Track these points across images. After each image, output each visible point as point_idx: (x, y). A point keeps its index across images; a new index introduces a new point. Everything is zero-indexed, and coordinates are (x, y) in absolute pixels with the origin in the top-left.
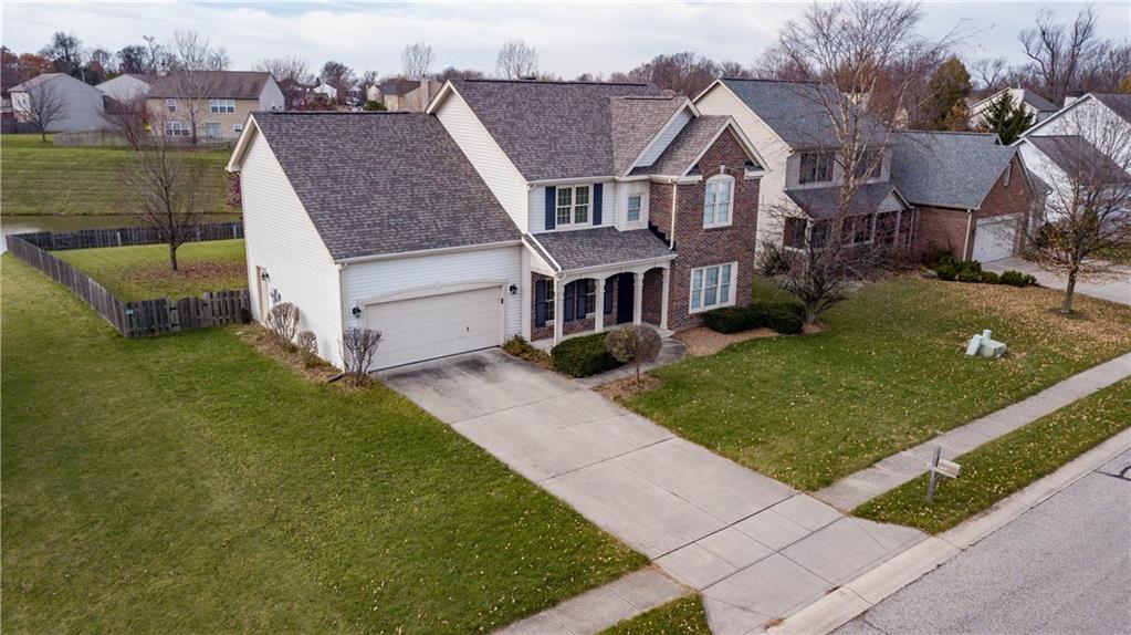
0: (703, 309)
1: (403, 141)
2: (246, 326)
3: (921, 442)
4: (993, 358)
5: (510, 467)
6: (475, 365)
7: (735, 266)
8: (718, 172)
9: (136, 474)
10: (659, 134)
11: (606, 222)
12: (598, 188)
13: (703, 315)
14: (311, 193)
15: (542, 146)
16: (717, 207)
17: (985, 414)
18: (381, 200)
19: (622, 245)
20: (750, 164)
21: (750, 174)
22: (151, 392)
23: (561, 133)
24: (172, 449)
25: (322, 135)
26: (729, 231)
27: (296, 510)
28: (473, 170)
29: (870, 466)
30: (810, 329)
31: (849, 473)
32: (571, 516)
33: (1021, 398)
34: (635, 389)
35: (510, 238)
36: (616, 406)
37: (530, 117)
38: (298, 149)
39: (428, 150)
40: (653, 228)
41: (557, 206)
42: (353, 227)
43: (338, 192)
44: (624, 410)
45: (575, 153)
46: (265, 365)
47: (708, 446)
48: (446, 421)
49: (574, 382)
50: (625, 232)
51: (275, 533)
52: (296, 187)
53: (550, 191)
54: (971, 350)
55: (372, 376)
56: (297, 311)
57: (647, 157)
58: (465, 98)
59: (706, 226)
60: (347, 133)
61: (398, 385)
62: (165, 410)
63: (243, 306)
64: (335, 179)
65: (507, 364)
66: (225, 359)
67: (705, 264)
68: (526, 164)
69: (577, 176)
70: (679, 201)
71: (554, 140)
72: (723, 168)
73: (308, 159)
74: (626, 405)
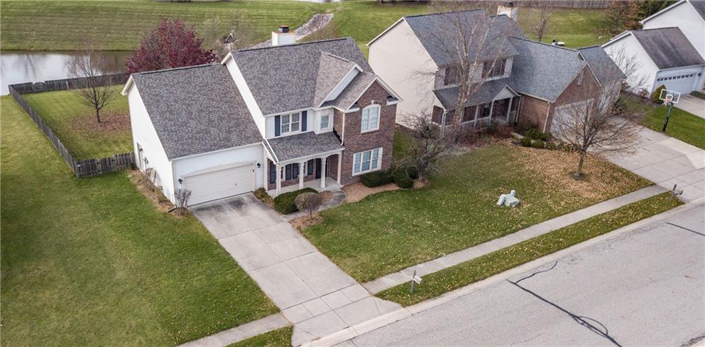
0: (361, 172)
1: (207, 85)
2: (133, 171)
3: (432, 260)
4: (509, 208)
5: (239, 264)
6: (237, 204)
7: (381, 150)
8: (370, 104)
9: (87, 260)
10: (338, 85)
11: (309, 129)
12: (305, 113)
13: (361, 176)
14: (159, 122)
15: (275, 92)
16: (370, 121)
17: (476, 244)
18: (193, 123)
19: (315, 144)
20: (390, 97)
21: (389, 103)
22: (91, 214)
23: (287, 81)
24: (100, 248)
25: (165, 85)
26: (377, 133)
27: (149, 280)
28: (242, 100)
29: (398, 271)
30: (418, 184)
31: (387, 274)
32: (256, 288)
33: (503, 235)
34: (308, 223)
35: (256, 142)
36: (297, 233)
37: (272, 72)
38: (154, 95)
39: (219, 89)
40: (335, 132)
41: (281, 124)
42: (178, 141)
43: (172, 120)
44: (299, 235)
45: (293, 94)
46: (141, 199)
47: (329, 257)
48: (217, 238)
49: (282, 217)
50: (319, 135)
51: (140, 290)
52: (152, 118)
53: (277, 118)
54: (499, 203)
55: (188, 208)
56: (155, 172)
57: (332, 96)
58: (238, 64)
59: (362, 132)
60: (178, 83)
61: (200, 215)
62: (97, 225)
63: (132, 161)
64: (171, 112)
65: (254, 204)
66: (122, 195)
67: (362, 151)
68: (265, 104)
69: (291, 110)
70: (346, 121)
71: (283, 87)
72: (373, 101)
73: (158, 101)
74: (301, 232)
